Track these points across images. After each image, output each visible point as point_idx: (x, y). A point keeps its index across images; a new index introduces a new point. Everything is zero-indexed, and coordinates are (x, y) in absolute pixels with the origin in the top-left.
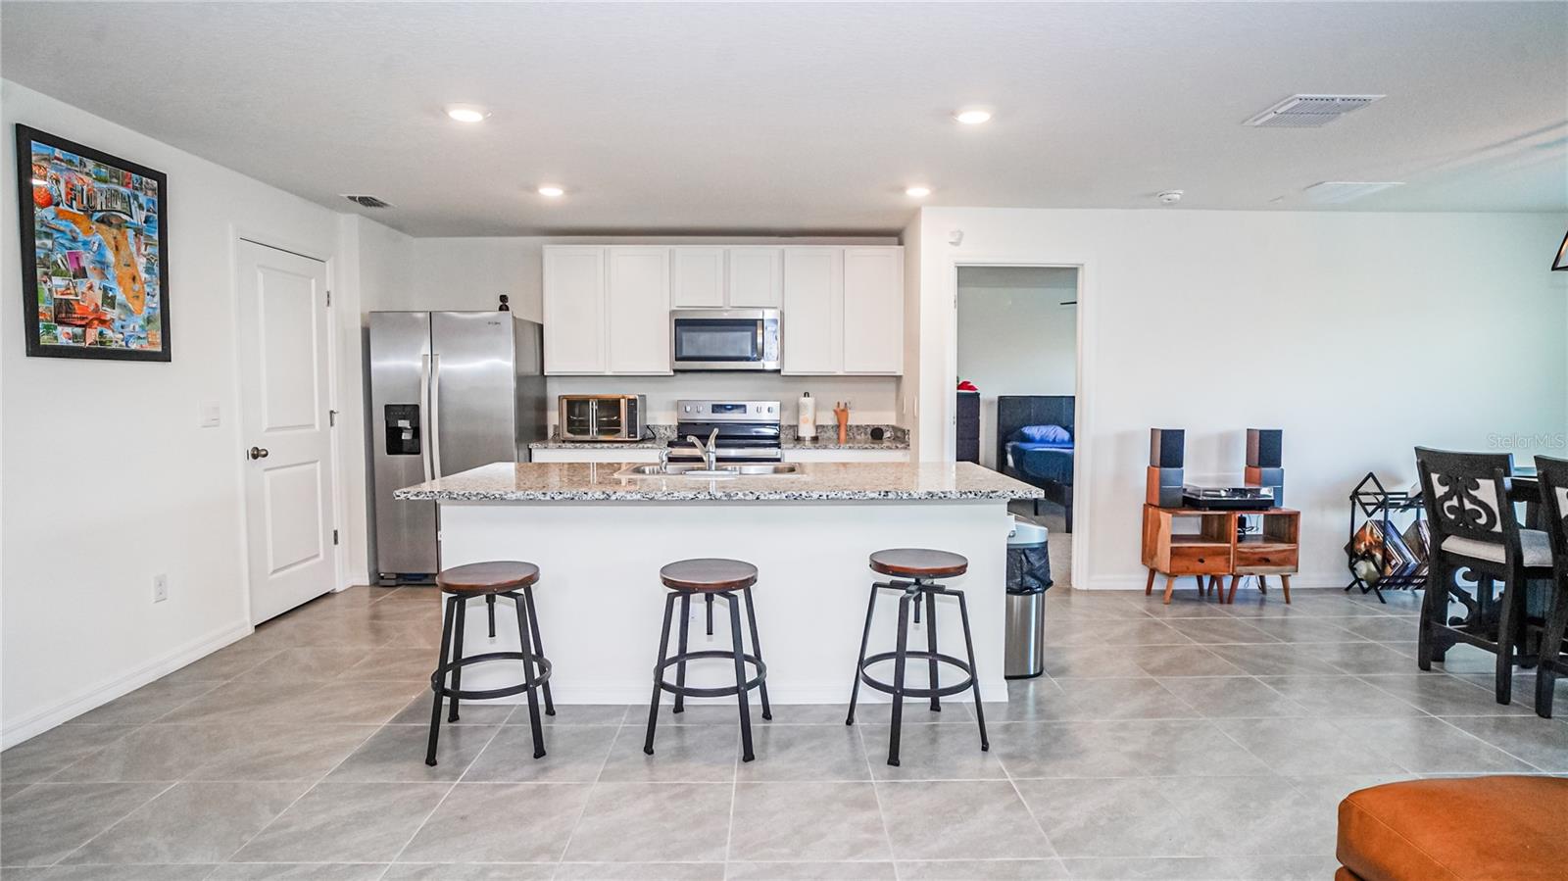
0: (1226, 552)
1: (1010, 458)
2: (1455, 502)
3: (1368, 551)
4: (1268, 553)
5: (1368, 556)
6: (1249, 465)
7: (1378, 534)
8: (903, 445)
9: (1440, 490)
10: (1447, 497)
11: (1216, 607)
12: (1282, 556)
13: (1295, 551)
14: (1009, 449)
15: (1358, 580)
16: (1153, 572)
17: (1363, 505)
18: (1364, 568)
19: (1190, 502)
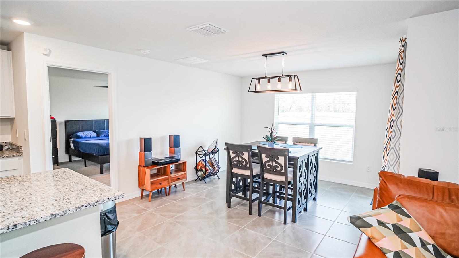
0: (167, 179)
1: (72, 146)
2: (237, 159)
3: (201, 169)
4: (179, 176)
5: (201, 170)
6: (170, 147)
7: (203, 163)
8: (18, 154)
9: (232, 155)
10: (235, 157)
11: (165, 198)
12: (182, 176)
13: (186, 174)
14: (71, 142)
15: (199, 177)
16: (143, 190)
17: (199, 155)
18: (200, 173)
19: (155, 163)
